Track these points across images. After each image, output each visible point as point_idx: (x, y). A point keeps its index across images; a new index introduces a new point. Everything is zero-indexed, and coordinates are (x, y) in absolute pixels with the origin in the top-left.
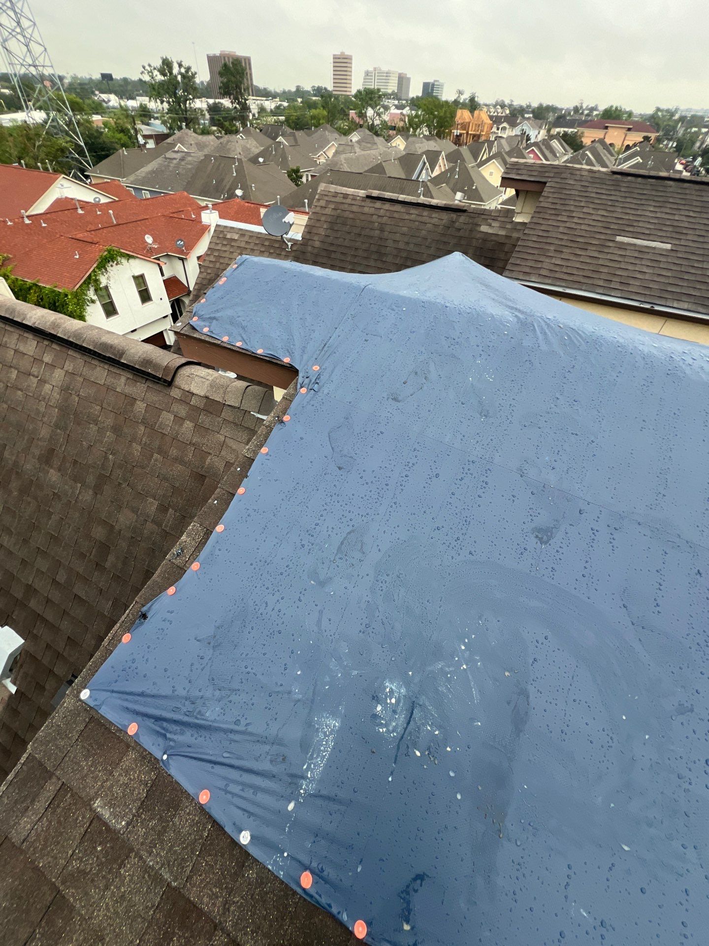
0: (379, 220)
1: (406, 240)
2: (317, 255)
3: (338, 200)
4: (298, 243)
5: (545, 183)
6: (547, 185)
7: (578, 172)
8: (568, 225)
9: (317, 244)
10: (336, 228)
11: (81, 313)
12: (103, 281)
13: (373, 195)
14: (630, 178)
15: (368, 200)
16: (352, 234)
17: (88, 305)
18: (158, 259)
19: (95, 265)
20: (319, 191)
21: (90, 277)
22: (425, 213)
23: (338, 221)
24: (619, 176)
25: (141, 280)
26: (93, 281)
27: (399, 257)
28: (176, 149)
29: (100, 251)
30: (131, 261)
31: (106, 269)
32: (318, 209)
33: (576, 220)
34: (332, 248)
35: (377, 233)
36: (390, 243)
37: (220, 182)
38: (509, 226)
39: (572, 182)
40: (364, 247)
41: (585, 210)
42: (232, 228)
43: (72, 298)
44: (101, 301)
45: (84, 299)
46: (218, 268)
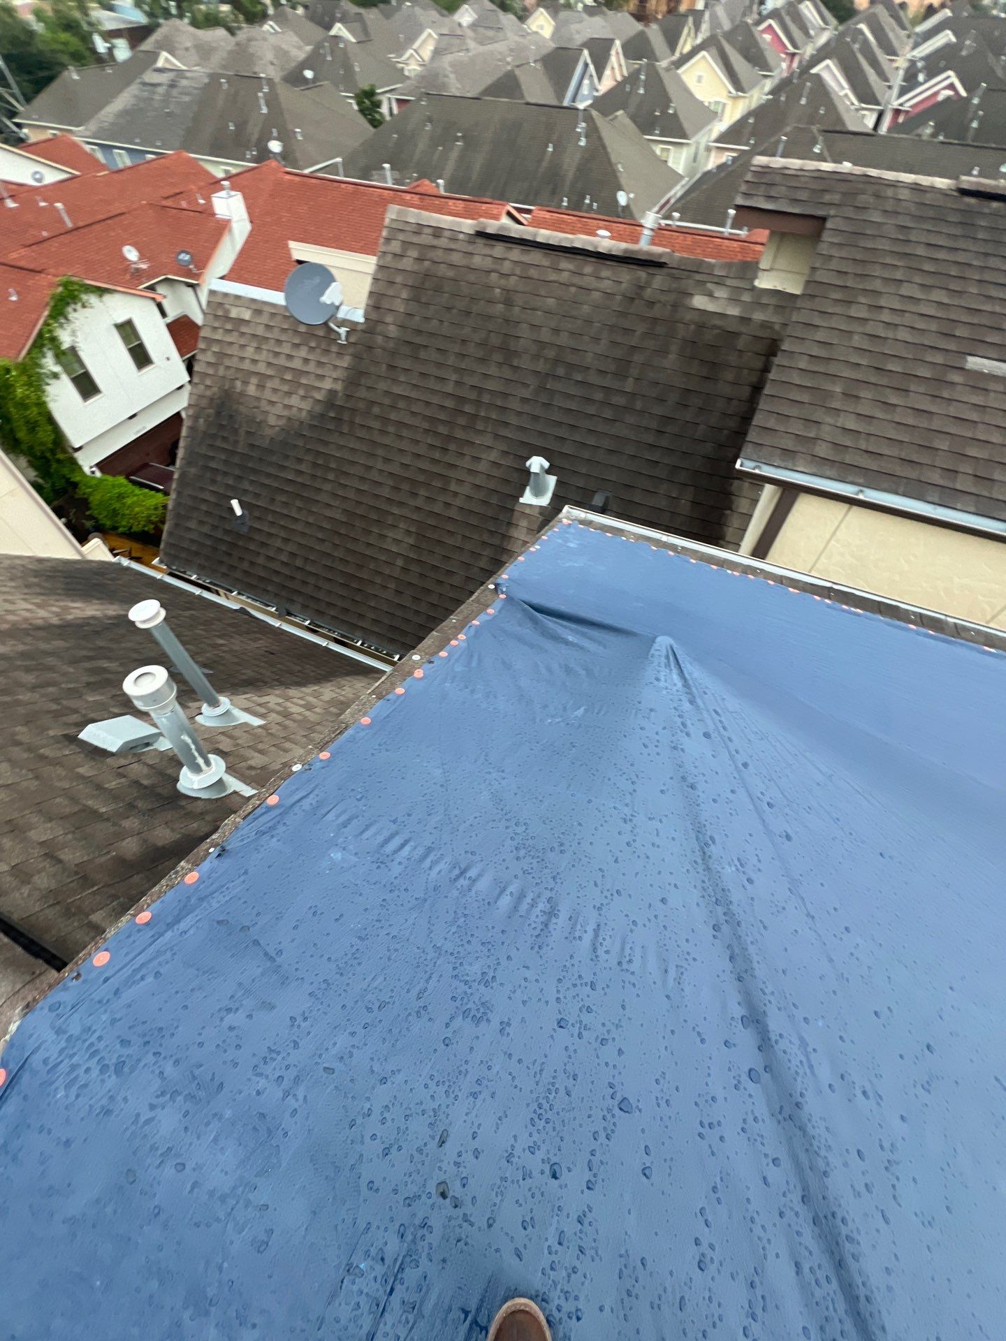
0: (503, 282)
1: (553, 324)
2: (393, 353)
3: (426, 239)
4: (359, 328)
5: (823, 219)
6: (829, 225)
7: (890, 192)
8: (869, 328)
9: (393, 331)
10: (424, 300)
11: (39, 398)
12: (66, 339)
13: (489, 231)
14: (995, 205)
15: (480, 241)
16: (454, 311)
17: (48, 384)
18: (152, 288)
19: (46, 313)
20: (387, 221)
21: (40, 335)
22: (588, 269)
23: (427, 285)
24: (972, 201)
25: (128, 328)
26: (46, 340)
27: (542, 360)
28: (160, 63)
29: (52, 285)
30: (107, 298)
31: (66, 318)
32: (389, 258)
33: (886, 316)
34: (418, 340)
35: (500, 307)
36: (524, 331)
37: (241, 126)
38: (746, 297)
39: (876, 217)
40: (477, 337)
41: (906, 290)
42: (238, 297)
43: (20, 375)
44: (69, 374)
45: (38, 373)
46: (224, 377)
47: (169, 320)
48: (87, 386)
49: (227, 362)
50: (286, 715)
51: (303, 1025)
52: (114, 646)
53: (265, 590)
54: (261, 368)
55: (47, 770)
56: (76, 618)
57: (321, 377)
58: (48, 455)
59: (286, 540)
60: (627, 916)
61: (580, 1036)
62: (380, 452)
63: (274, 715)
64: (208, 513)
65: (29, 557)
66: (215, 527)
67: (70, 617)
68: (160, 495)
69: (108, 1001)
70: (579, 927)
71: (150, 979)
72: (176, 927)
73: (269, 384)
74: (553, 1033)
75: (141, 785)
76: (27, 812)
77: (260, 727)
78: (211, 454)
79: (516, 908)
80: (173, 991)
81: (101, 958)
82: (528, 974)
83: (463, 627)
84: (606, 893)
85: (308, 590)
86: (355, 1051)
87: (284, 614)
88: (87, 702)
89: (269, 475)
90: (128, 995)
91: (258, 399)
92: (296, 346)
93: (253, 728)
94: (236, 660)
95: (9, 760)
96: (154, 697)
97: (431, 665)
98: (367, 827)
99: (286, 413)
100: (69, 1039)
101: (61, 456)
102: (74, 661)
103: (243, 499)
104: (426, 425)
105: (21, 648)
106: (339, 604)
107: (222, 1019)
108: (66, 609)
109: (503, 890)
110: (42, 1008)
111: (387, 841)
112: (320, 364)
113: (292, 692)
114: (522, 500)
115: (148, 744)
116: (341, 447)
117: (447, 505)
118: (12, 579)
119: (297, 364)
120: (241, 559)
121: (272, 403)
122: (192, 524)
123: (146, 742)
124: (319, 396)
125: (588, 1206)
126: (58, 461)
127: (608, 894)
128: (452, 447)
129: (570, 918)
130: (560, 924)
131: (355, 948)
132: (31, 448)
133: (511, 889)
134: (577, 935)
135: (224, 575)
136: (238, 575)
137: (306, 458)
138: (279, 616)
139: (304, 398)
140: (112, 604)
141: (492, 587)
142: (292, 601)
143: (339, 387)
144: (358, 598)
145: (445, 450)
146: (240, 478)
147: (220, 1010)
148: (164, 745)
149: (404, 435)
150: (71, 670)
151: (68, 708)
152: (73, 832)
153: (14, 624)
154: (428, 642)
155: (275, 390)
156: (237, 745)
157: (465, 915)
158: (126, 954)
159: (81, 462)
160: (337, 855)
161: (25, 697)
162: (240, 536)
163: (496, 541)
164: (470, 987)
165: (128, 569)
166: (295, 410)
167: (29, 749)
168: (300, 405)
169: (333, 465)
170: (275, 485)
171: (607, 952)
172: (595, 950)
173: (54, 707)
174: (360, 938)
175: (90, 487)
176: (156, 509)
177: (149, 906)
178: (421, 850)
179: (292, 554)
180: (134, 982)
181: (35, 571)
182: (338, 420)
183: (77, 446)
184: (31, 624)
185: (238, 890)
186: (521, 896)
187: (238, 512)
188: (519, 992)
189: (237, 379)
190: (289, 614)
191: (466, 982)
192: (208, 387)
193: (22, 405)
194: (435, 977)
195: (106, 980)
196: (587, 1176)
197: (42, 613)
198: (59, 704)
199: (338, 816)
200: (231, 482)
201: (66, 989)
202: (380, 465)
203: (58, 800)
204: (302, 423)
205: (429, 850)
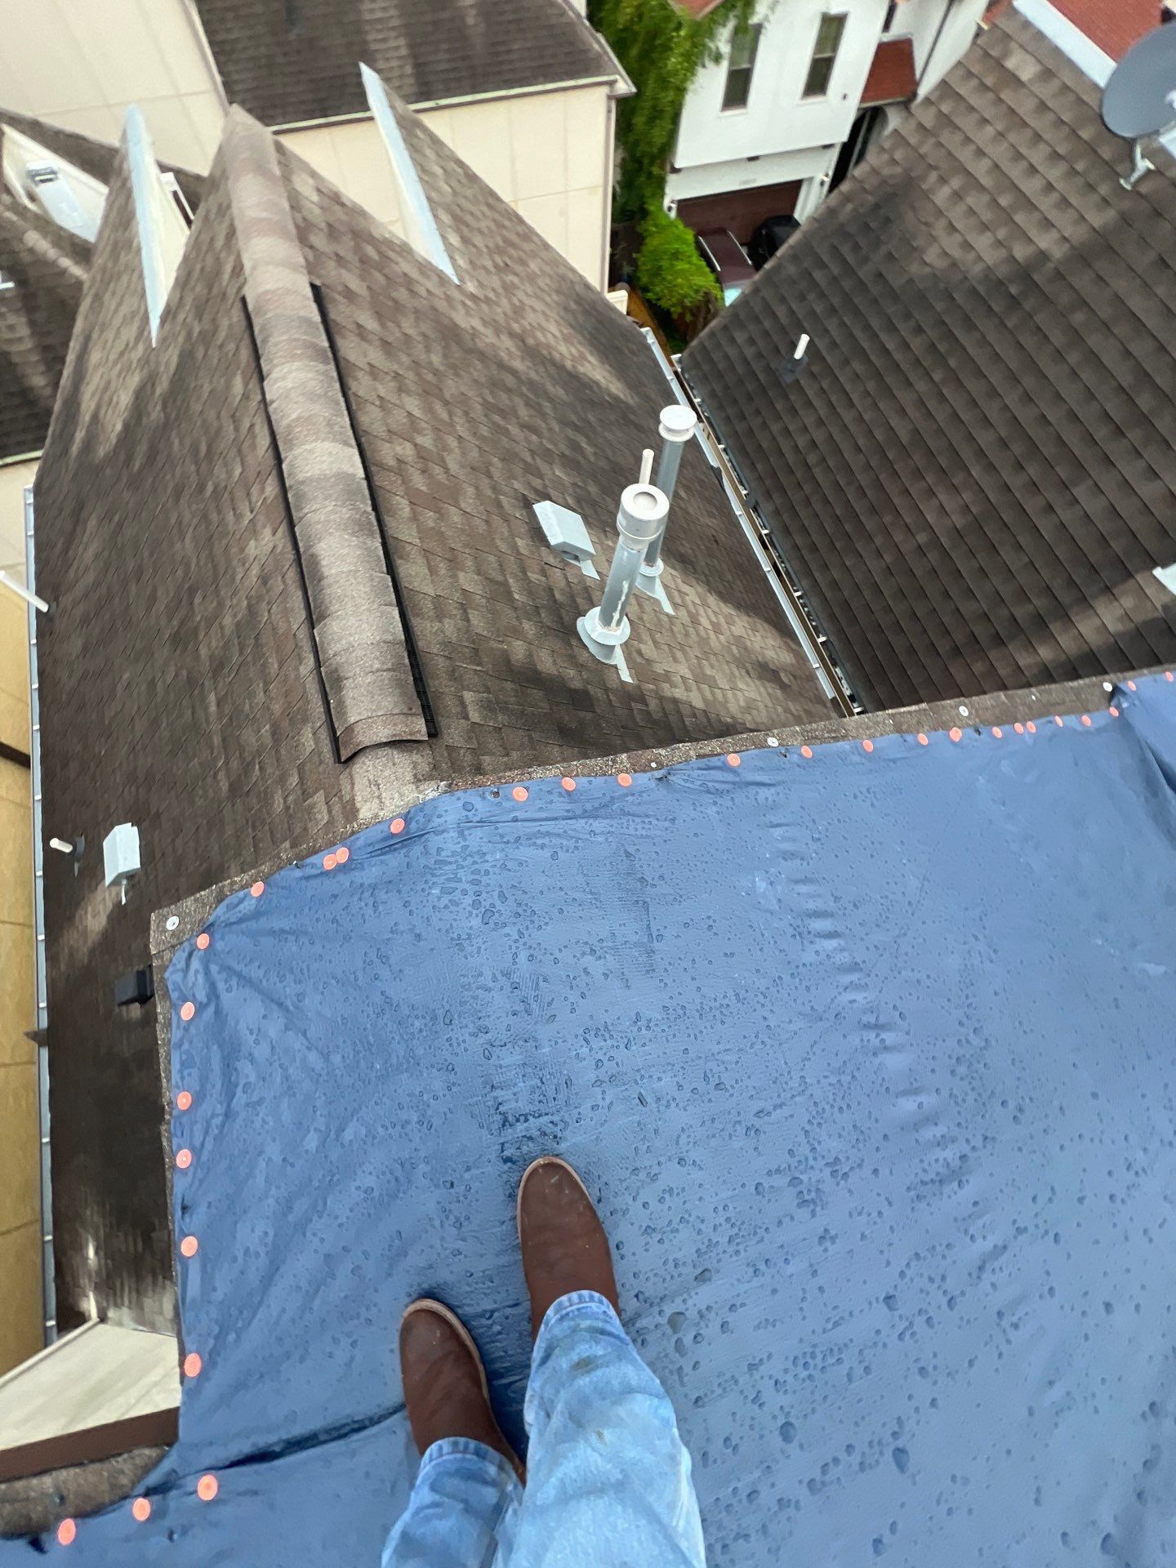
11: (685, 80)
12: (761, 10)
42: (1040, 36)
43: (685, 38)
44: (732, 62)
45: (704, 45)
46: (922, 157)
47: (887, 37)
48: (737, 92)
49: (946, 137)
50: (695, 621)
51: (644, 1031)
52: (599, 429)
53: (753, 465)
54: (980, 169)
55: (497, 520)
56: (585, 374)
57: (1047, 224)
58: (646, 161)
59: (820, 422)
60: (1048, 1273)
61: (901, 1337)
62: (1029, 382)
63: (683, 613)
64: (766, 333)
65: (581, 276)
66: (760, 356)
67: (581, 369)
68: (712, 277)
69: (508, 842)
70: (980, 1223)
71: (547, 853)
72: (591, 821)
73: (971, 200)
74: (874, 1301)
75: (554, 596)
76: (467, 551)
77: (667, 615)
78: (826, 258)
79: (917, 1126)
80: (559, 885)
81: (520, 793)
82: (886, 1210)
83: (1040, 715)
84: (1040, 1221)
85: (796, 497)
86: (673, 1105)
87: (752, 506)
88: (554, 474)
89: (867, 327)
90: (526, 852)
91: (940, 213)
92: (1056, 156)
93: (662, 612)
94: (685, 525)
95: (477, 488)
96: (638, 525)
97: (976, 735)
98: (805, 881)
99: (956, 253)
100: (465, 848)
101: (655, 170)
102: (564, 422)
103: (816, 340)
104: (1126, 380)
105: (533, 375)
106: (813, 535)
107: (584, 954)
108: (583, 357)
109: (916, 1092)
110: (459, 799)
111: (817, 914)
112: (1064, 203)
113: (712, 600)
114: (1158, 572)
115: (576, 558)
116: (984, 342)
117: (1050, 508)
118: (558, 292)
119: (1031, 187)
120: (758, 412)
121: (952, 228)
122: (740, 337)
123: (575, 554)
124: (1021, 252)
125: (797, 1502)
126: (650, 175)
127: (1042, 1228)
128: (1134, 435)
129: (976, 1204)
130: (959, 1198)
131: (726, 1001)
132: (637, 142)
133: (922, 1098)
134: (972, 1231)
135: (728, 419)
136: (740, 427)
137: (929, 332)
138: (745, 504)
139: (999, 243)
140: (619, 379)
141: (1108, 687)
142: (768, 495)
143: (1058, 252)
144: (838, 545)
145: (1119, 432)
146: (833, 311)
147: (586, 943)
148: (589, 570)
149: (1083, 376)
150: (557, 429)
151: (538, 469)
152: (488, 599)
153: (539, 344)
154: (987, 700)
155: (971, 211)
156: (641, 619)
157: (853, 1077)
158: (541, 809)
159: (668, 190)
160: (762, 885)
161: (514, 430)
162: (777, 383)
163: (1064, 597)
164: (815, 1159)
165: (648, 348)
166: (971, 256)
167: (494, 489)
168: (986, 251)
169: (952, 362)
170: (866, 345)
171: (993, 1285)
172: (981, 1268)
173: (529, 459)
174: (737, 995)
175: (656, 225)
176: (697, 291)
177: (577, 775)
178: (843, 958)
179: (813, 444)
180: (535, 844)
181: (578, 295)
182: (1014, 302)
183: (677, 166)
184: (550, 353)
185: (658, 833)
186: (931, 1119)
187: (799, 353)
188: (864, 1217)
189: (935, 168)
190: (755, 509)
191: (813, 1149)
192: (893, 162)
193: (663, 82)
194: (786, 1111)
195: (515, 820)
196: (816, 1474)
197: (563, 348)
198: (534, 459)
199: (785, 839)
200: (818, 309)
201: (483, 797)
202: (1012, 399)
203: (492, 558)
204: (966, 278)
205: (854, 967)
